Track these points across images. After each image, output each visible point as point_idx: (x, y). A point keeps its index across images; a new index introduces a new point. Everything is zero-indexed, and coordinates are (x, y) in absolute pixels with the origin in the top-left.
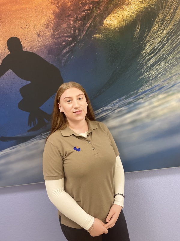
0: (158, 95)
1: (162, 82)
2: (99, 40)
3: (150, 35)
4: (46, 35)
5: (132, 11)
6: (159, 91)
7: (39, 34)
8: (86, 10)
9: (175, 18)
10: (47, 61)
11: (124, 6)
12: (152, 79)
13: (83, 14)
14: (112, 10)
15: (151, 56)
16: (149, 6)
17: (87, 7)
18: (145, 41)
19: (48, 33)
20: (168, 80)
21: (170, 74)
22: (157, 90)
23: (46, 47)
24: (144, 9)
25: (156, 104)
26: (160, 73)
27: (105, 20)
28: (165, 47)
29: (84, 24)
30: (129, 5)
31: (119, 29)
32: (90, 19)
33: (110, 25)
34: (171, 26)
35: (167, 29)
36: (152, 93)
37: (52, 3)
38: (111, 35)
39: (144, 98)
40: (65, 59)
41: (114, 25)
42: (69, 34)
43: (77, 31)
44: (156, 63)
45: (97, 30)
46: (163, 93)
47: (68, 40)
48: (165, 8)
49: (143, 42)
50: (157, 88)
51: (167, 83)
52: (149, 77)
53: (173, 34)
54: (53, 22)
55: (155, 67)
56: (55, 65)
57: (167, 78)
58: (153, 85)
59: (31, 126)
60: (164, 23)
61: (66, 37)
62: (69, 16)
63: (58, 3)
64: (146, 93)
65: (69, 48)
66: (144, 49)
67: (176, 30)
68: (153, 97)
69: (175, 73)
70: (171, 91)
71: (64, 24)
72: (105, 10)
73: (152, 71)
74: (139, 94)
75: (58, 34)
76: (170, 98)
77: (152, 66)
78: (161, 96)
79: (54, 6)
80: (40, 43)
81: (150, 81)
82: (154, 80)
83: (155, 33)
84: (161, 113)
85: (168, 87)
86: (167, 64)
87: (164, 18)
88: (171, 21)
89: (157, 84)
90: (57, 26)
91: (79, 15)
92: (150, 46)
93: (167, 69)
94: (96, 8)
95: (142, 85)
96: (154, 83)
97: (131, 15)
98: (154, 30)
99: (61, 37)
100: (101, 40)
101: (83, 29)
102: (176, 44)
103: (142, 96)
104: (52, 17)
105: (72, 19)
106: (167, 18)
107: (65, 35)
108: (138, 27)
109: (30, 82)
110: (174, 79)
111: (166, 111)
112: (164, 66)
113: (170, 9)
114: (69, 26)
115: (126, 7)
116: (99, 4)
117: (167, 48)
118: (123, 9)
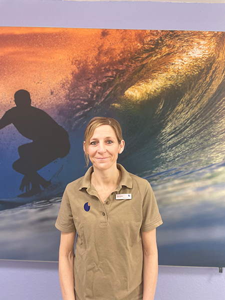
0: (174, 179)
1: (180, 166)
2: (117, 109)
3: (173, 114)
4: (60, 94)
5: (157, 87)
6: (176, 176)
7: (53, 92)
8: (108, 77)
9: (202, 101)
10: (56, 121)
11: (150, 80)
12: (169, 161)
13: (104, 81)
14: (135, 82)
15: (171, 137)
16: (176, 84)
17: (110, 74)
18: (167, 119)
19: (63, 93)
20: (186, 165)
21: (190, 159)
22: (173, 173)
23: (57, 106)
24: (170, 86)
25: (170, 189)
26: (178, 156)
27: (127, 91)
28: (188, 129)
29: (103, 90)
30: (155, 80)
31: (141, 102)
32: (111, 87)
33: (132, 96)
34: (196, 109)
35: (192, 111)
36: (168, 176)
37: (72, 62)
38: (131, 107)
39: (158, 181)
40: (76, 122)
41: (136, 97)
42: (86, 98)
43: (95, 96)
44: (175, 145)
45: (116, 99)
46: (179, 178)
47: (83, 103)
48: (193, 89)
49: (165, 120)
50: (174, 172)
51: (185, 169)
52: (166, 159)
53: (197, 117)
54: (70, 82)
55: (174, 148)
56: (64, 127)
57: (185, 163)
58: (170, 168)
59: (22, 191)
60: (190, 105)
61: (82, 100)
62: (89, 79)
63: (79, 64)
64: (160, 175)
65: (83, 112)
66: (165, 128)
67: (202, 114)
68: (168, 181)
69: (195, 159)
70: (188, 177)
71: (82, 86)
72: (129, 81)
73: (170, 152)
74: (153, 174)
75: (73, 95)
76: (186, 186)
77: (171, 146)
78: (176, 182)
79: (74, 66)
80: (52, 101)
81: (167, 163)
82: (171, 162)
83: (178, 113)
84: (174, 200)
85: (186, 173)
86: (188, 148)
87: (191, 99)
88: (197, 104)
89: (175, 167)
90: (74, 87)
91: (100, 80)
92: (171, 126)
93: (186, 153)
94: (120, 76)
95: (158, 166)
96: (171, 166)
97: (155, 91)
98: (177, 110)
99: (77, 99)
100: (119, 110)
101: (102, 95)
102: (199, 128)
103: (155, 178)
104: (70, 77)
105: (91, 83)
106: (194, 99)
107: (81, 98)
108: (161, 104)
109: (32, 141)
110: (193, 165)
111: (180, 199)
112: (184, 149)
113: (198, 91)
114: (87, 90)
115: (151, 81)
116: (123, 73)
117: (189, 131)
118: (148, 83)
